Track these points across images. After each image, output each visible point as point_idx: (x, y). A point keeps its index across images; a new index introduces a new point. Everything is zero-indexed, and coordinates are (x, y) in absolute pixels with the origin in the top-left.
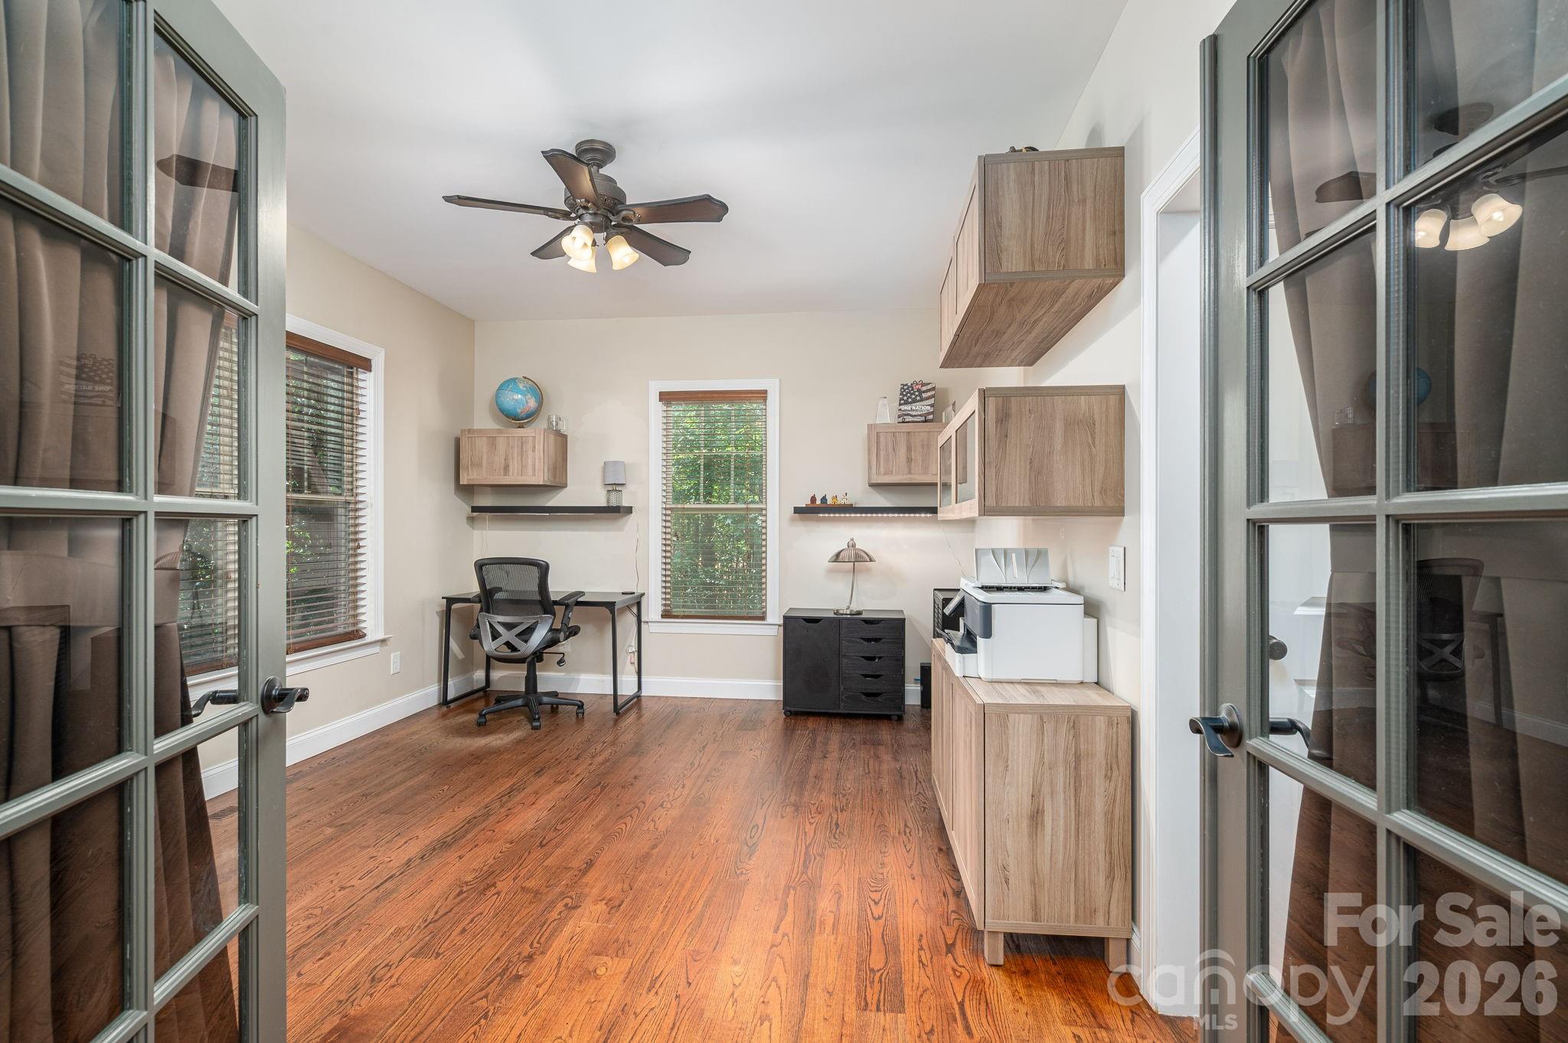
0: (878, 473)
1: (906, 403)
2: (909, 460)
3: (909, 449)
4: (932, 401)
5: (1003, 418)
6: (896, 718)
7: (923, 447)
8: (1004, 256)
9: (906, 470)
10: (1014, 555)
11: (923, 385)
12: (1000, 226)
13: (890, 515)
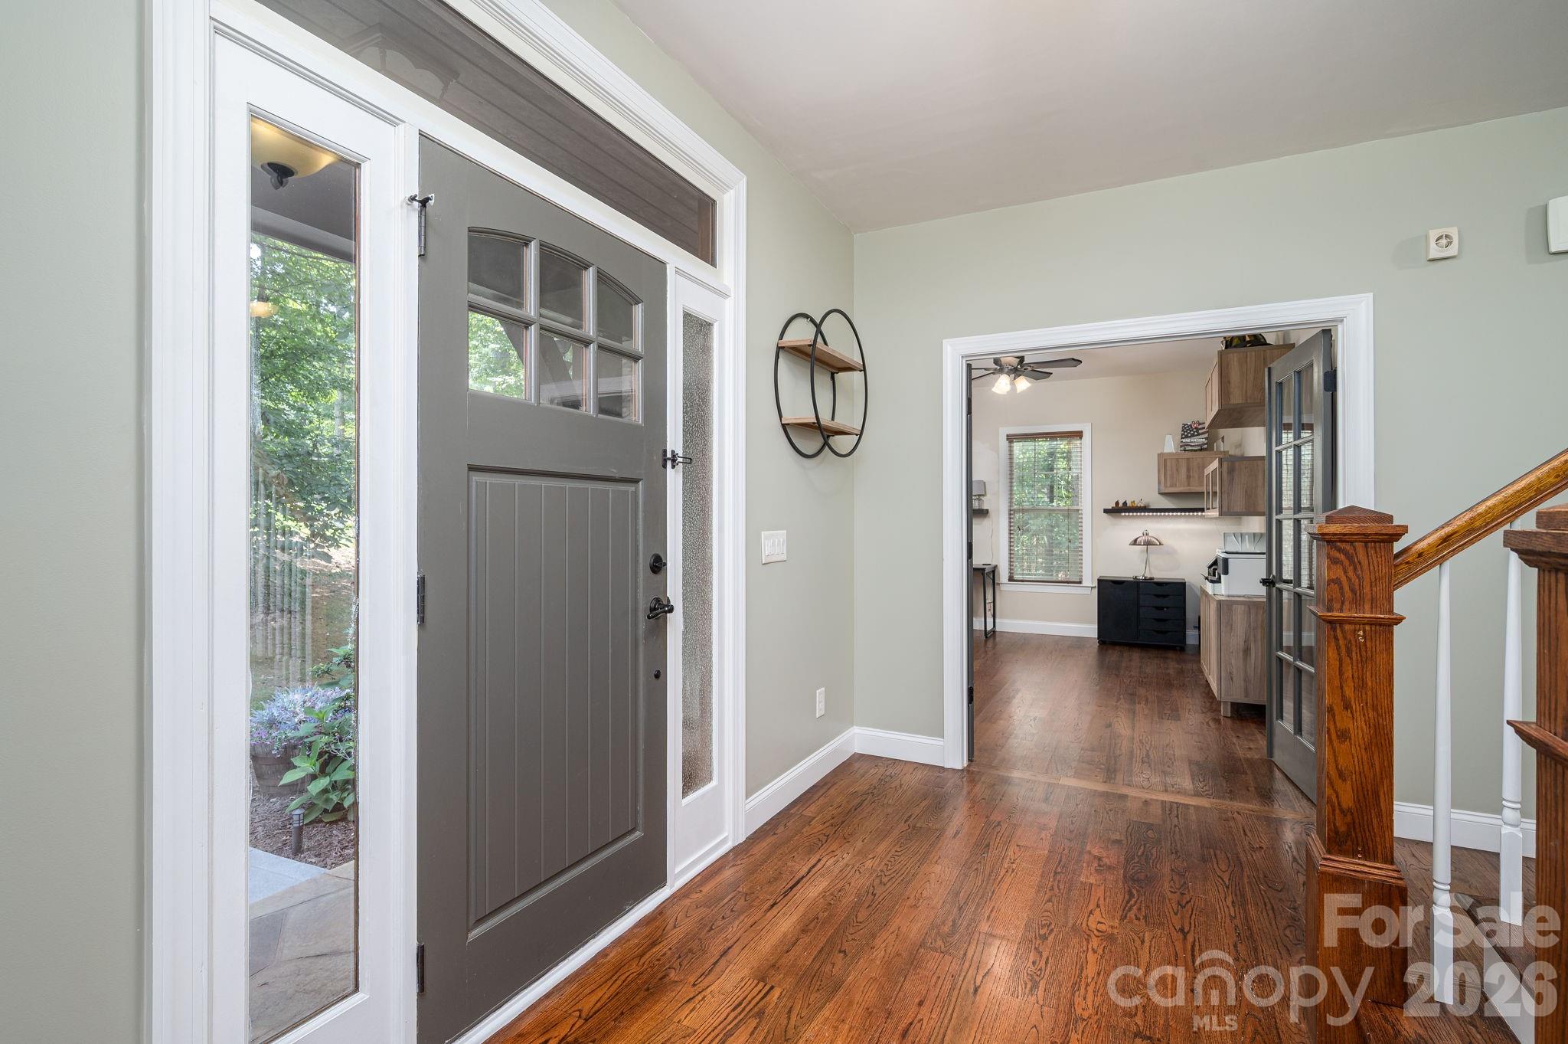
0: (1166, 486)
1: (1187, 437)
2: (1189, 477)
3: (1188, 470)
4: (1206, 435)
5: (1231, 471)
6: (1178, 648)
7: (1199, 467)
8: (1231, 396)
9: (1186, 484)
10: (1247, 537)
11: (1200, 424)
12: (1229, 382)
13: (1175, 514)
